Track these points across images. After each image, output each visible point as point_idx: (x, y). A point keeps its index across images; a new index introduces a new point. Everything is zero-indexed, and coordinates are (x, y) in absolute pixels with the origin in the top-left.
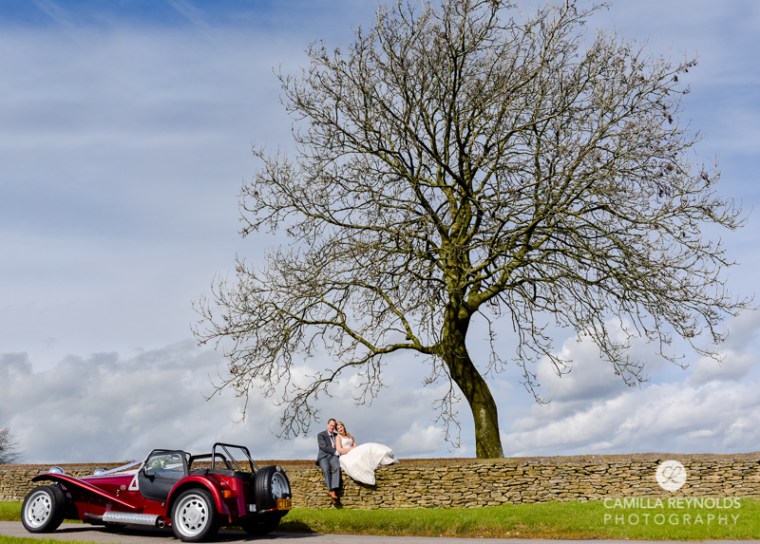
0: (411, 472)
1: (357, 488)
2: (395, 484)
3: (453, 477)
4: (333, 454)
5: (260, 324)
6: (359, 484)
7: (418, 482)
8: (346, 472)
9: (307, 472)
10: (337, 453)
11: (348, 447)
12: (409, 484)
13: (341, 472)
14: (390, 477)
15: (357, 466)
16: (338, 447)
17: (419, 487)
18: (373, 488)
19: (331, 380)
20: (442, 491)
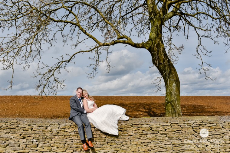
0: (143, 126)
1: (104, 136)
2: (132, 134)
3: (175, 130)
4: (82, 113)
5: (18, 17)
6: (106, 134)
7: (149, 132)
8: (95, 126)
9: (64, 125)
10: (85, 112)
11: (92, 107)
12: (142, 134)
13: (91, 126)
14: (128, 129)
15: (104, 122)
16: (86, 107)
17: (150, 136)
18: (117, 137)
19: (69, 61)
20: (167, 138)
